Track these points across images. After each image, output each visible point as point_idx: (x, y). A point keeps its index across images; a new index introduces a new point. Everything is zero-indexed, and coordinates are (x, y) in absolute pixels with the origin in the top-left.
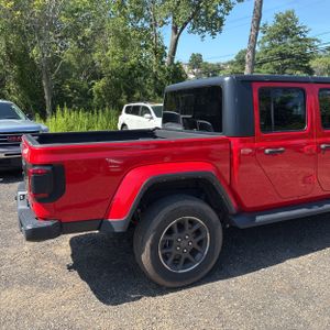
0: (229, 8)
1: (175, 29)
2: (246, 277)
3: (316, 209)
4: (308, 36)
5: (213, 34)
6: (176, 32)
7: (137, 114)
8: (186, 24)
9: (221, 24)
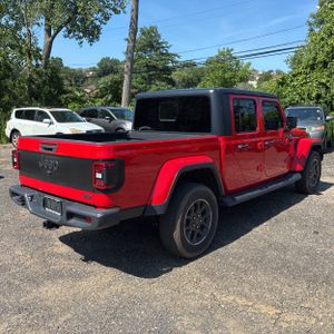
0: (107, 18)
1: (48, 31)
2: (235, 243)
3: (265, 190)
4: (170, 51)
5: (91, 41)
6: (50, 35)
7: (32, 119)
8: (62, 27)
9: (99, 33)
